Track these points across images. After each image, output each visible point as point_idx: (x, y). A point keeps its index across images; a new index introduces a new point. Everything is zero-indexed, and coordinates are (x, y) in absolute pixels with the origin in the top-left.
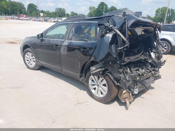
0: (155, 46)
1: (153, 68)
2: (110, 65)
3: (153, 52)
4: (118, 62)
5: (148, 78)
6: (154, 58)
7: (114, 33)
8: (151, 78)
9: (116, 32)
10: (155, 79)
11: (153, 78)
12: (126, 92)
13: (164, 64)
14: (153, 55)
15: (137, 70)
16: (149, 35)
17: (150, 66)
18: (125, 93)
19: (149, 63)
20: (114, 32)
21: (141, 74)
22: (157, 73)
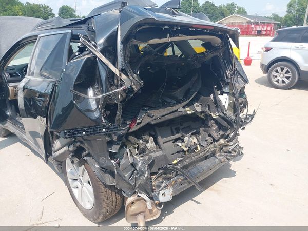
0: (227, 81)
1: (221, 133)
2: (84, 137)
3: (225, 93)
4: (104, 130)
5: (206, 158)
6: (226, 107)
7: (89, 56)
8: (217, 155)
9: (94, 54)
10: (228, 157)
11: (223, 154)
12: (137, 200)
13: (251, 120)
14: (224, 100)
15: (176, 140)
16: (214, 54)
17: (215, 127)
18: (133, 203)
19: (214, 119)
20: (88, 54)
21: (186, 149)
22: (231, 143)
